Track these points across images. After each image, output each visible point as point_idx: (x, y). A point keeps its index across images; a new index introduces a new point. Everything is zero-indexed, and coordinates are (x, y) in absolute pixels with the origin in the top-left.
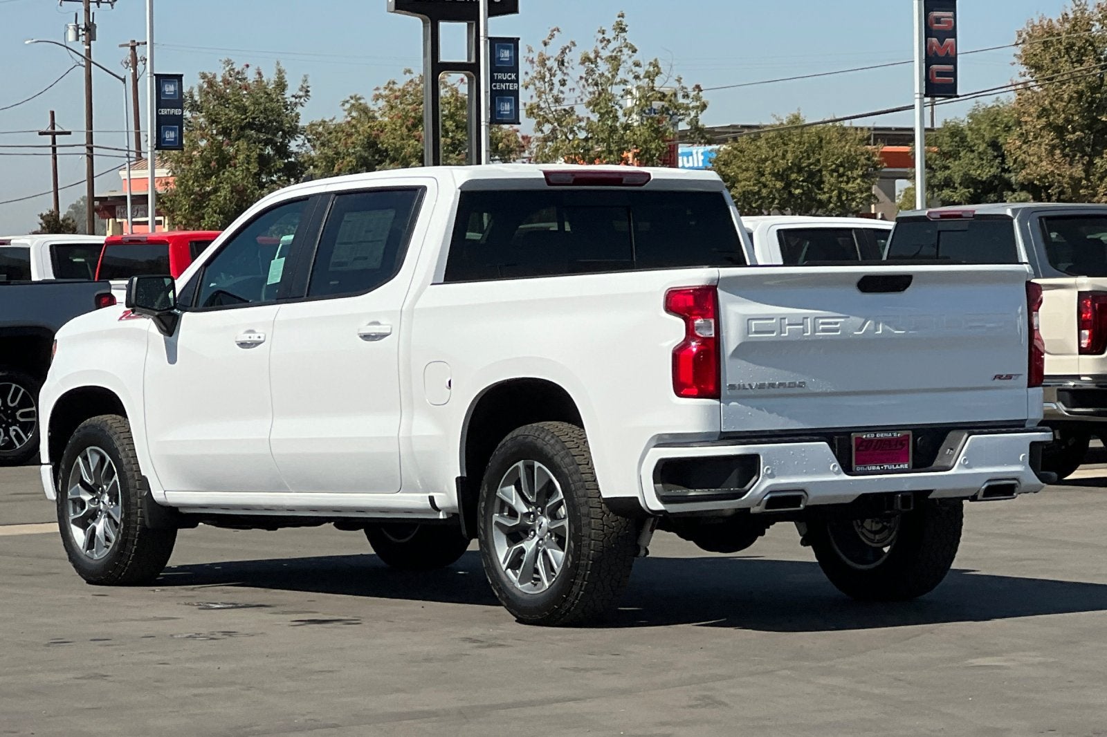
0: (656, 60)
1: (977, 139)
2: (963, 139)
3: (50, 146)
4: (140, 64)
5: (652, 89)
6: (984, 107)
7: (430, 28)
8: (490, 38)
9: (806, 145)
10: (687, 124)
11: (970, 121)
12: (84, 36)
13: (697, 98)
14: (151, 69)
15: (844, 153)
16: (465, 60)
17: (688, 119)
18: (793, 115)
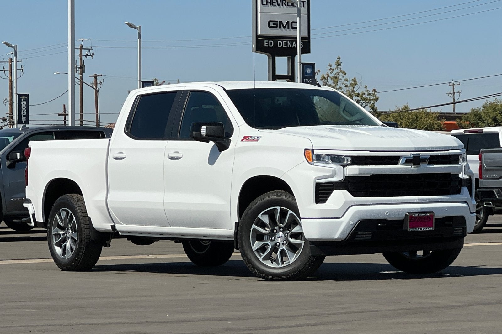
0: (355, 78)
1: (487, 117)
2: (480, 117)
3: (63, 121)
4: (99, 85)
5: (353, 91)
6: (490, 103)
7: (271, 59)
8: (302, 63)
9: (411, 120)
10: (369, 107)
11: (483, 109)
12: (79, 71)
13: (374, 95)
14: (140, 79)
15: (428, 123)
16: (287, 74)
17: (369, 105)
18: (405, 106)
